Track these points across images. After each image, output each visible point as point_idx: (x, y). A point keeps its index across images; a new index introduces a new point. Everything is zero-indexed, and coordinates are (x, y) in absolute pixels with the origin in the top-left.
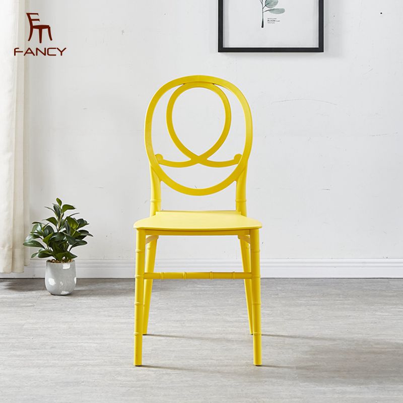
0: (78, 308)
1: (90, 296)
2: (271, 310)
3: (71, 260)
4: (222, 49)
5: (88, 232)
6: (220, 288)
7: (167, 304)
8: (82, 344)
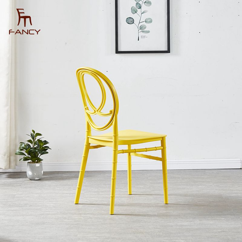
0: (44, 186)
2: (144, 186)
3: (40, 162)
4: (117, 52)
7: (90, 184)
8: (46, 204)
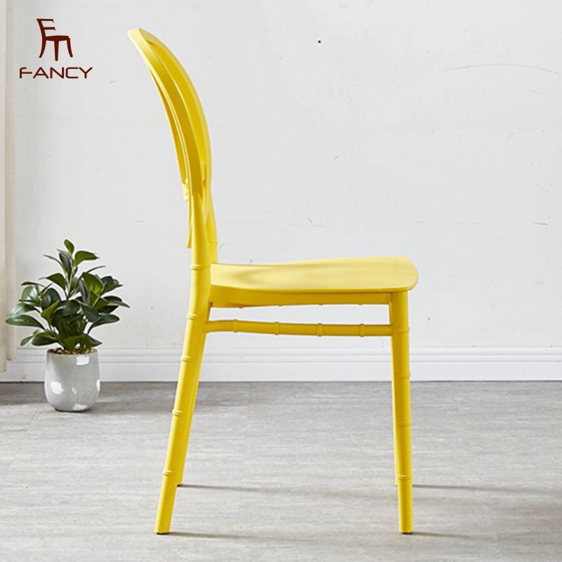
0: (104, 433)
1: (124, 414)
2: (448, 437)
3: (90, 350)
5: (120, 300)
6: (354, 398)
7: (263, 427)
8: (116, 496)
